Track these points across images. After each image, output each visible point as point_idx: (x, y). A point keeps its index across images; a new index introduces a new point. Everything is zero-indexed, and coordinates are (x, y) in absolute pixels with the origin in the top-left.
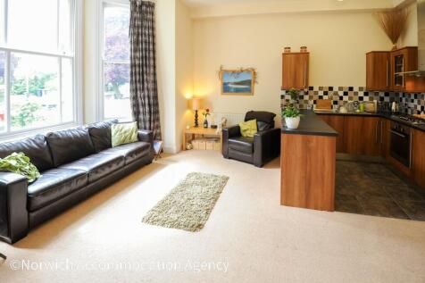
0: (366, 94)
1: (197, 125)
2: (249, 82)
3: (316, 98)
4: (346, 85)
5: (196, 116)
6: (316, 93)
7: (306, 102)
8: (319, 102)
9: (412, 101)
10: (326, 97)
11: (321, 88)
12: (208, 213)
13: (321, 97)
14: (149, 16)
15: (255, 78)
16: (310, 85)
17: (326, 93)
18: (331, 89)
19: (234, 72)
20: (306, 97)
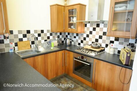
0: (51, 34)
3: (17, 40)
6: (16, 36)
7: (8, 45)
8: (20, 44)
9: (75, 37)
10: (25, 39)
11: (20, 32)
13: (21, 40)
16: (10, 29)
17: (25, 36)
18: (28, 32)
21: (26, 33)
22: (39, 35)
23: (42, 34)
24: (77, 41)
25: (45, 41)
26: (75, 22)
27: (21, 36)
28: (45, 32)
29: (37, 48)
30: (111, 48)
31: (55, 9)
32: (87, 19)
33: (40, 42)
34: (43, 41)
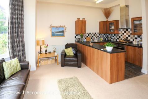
0: (99, 35)
2: (63, 32)
4: (94, 32)
10: (89, 36)
13: (87, 37)
18: (90, 33)
21: (89, 34)
22: (94, 35)
23: (95, 35)
24: (115, 38)
25: (97, 38)
26: (113, 29)
27: (87, 35)
28: (97, 34)
29: (94, 40)
30: (136, 41)
31: (102, 24)
32: (120, 27)
33: (94, 38)
34: (95, 38)
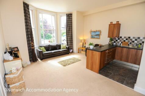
1: (83, 47)
5: (83, 44)
12: (69, 64)
14: (71, 18)
15: (101, 33)
19: (94, 31)
20: (119, 41)
